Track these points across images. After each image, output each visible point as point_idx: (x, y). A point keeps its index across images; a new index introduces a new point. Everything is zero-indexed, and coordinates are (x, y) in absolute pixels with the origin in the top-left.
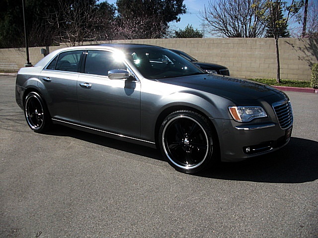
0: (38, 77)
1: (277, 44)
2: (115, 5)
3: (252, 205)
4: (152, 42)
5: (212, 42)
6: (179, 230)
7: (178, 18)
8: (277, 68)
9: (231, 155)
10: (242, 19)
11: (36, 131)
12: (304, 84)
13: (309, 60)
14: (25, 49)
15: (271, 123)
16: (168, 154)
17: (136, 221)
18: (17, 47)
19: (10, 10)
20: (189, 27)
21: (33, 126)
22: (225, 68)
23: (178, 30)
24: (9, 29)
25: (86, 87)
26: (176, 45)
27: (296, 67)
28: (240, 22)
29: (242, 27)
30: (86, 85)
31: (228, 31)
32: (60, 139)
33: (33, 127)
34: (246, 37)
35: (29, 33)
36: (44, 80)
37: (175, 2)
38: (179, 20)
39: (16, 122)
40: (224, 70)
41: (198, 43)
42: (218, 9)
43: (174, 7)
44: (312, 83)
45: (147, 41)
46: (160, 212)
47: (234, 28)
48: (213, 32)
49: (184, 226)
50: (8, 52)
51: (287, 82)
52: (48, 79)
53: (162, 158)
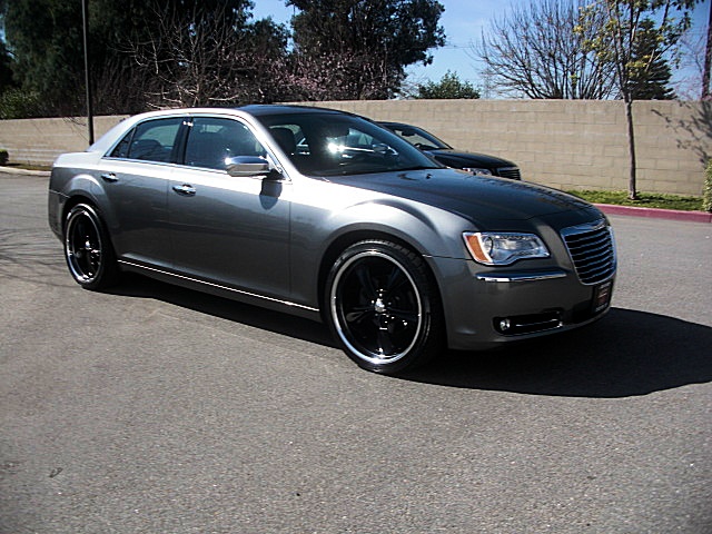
0: (92, 173)
1: (629, 114)
2: (288, 27)
3: (500, 435)
4: (358, 108)
5: (488, 108)
6: (336, 475)
7: (428, 56)
8: (630, 166)
9: (468, 335)
10: (565, 60)
11: (86, 286)
12: (691, 203)
13: (700, 149)
14: (86, 120)
15: (559, 270)
16: (343, 331)
17: (252, 456)
18: (68, 116)
19: (59, 37)
20: (450, 76)
21: (81, 275)
22: (511, 165)
23: (425, 84)
24: (55, 76)
25: (184, 192)
26: (412, 114)
27: (673, 165)
28: (559, 66)
29: (565, 75)
30: (185, 188)
31: (533, 85)
32: (132, 302)
33: (80, 278)
34: (574, 98)
35: (96, 87)
36: (104, 178)
37: (421, 22)
38: (430, 62)
39: (54, 269)
40: (509, 169)
41: (458, 110)
42: (511, 36)
43: (418, 33)
44: (705, 201)
45: (348, 106)
46: (306, 443)
47: (547, 79)
48: (500, 88)
49: (347, 468)
50: (51, 126)
51: (651, 198)
52: (113, 177)
53: (331, 340)
